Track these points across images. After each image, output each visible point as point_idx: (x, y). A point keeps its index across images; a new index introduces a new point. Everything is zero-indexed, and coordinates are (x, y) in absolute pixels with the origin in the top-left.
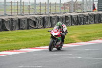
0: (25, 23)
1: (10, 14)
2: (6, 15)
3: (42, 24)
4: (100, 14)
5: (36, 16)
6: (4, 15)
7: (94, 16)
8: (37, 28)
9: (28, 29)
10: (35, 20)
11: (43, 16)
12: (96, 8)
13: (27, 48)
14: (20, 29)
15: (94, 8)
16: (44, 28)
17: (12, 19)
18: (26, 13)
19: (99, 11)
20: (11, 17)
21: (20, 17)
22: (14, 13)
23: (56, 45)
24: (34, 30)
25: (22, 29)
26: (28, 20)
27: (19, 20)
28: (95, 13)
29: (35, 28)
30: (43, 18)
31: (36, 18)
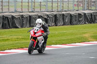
6: (14, 11)
11: (55, 13)
14: (30, 26)
16: (56, 26)
17: (22, 16)
20: (22, 14)
21: (30, 14)
22: (25, 9)
27: (30, 16)
30: (55, 16)
31: (48, 15)
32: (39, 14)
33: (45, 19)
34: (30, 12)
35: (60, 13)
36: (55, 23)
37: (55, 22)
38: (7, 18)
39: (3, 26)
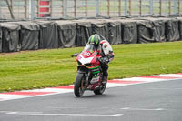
0: (132, 31)
1: (106, 15)
2: (98, 17)
3: (163, 33)
5: (153, 20)
6: (95, 16)
8: (155, 41)
9: (138, 42)
10: (150, 26)
11: (165, 19)
13: (136, 76)
14: (123, 42)
16: (167, 41)
17: (109, 25)
18: (135, 13)
20: (108, 21)
21: (123, 21)
22: (114, 13)
23: (89, 83)
24: (149, 44)
25: (128, 42)
26: (139, 26)
27: (123, 25)
29: (151, 42)
30: (166, 24)
31: (153, 23)
32: (139, 21)
33: (149, 29)
34: (122, 18)
35: (174, 19)
36: (166, 37)
37: (165, 34)
38: (84, 27)
39: (76, 41)
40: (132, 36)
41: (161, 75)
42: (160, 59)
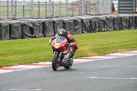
0: (18, 30)
3: (41, 31)
4: (121, 18)
5: (34, 20)
7: (113, 20)
8: (35, 37)
9: (22, 38)
10: (31, 26)
11: (43, 20)
12: (116, 9)
13: (21, 64)
14: (11, 38)
15: (113, 10)
16: (45, 36)
19: (120, 13)
21: (11, 22)
22: (3, 16)
24: (31, 39)
25: (15, 38)
26: (23, 25)
27: (10, 25)
28: (115, 15)
29: (32, 37)
30: (44, 23)
32: (22, 22)
34: (10, 19)
35: (50, 20)
36: (44, 34)
37: (43, 31)
40: (18, 33)
41: (40, 63)
42: (39, 51)
